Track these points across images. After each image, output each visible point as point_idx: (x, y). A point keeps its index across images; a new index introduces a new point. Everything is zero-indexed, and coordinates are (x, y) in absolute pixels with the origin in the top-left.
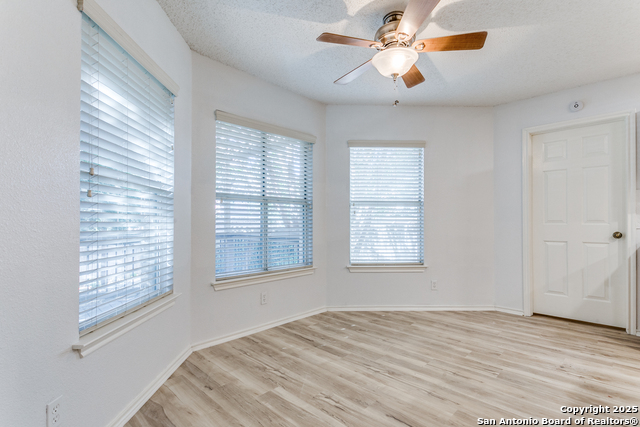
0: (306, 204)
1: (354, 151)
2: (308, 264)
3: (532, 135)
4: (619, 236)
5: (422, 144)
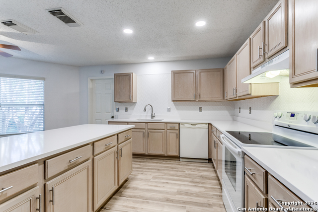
3: (92, 80)
4: (113, 117)
5: (43, 79)
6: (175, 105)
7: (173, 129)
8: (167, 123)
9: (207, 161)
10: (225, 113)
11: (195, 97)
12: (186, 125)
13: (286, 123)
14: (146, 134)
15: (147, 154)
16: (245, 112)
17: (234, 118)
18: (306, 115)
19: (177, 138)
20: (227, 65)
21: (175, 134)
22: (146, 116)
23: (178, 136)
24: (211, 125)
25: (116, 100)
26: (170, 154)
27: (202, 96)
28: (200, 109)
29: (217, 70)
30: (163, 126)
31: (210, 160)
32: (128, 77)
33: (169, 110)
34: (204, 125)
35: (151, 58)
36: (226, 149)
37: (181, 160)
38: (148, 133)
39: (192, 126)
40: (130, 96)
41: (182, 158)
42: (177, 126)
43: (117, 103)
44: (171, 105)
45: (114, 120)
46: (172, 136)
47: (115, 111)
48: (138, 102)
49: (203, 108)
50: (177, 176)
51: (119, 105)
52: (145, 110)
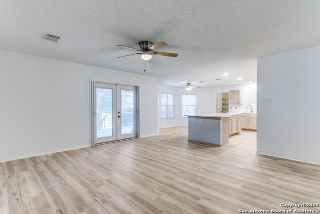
0: (174, 106)
2: (174, 117)
3: (217, 93)
15: (248, 128)
22: (248, 111)
32: (237, 92)
38: (249, 119)
40: (239, 102)
43: (232, 105)
47: (230, 109)
52: (247, 108)
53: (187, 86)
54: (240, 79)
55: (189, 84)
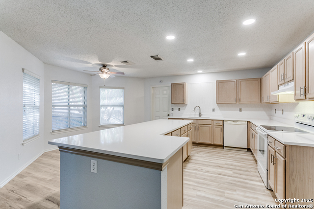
0: (85, 107)
1: (101, 90)
3: (153, 88)
4: (169, 115)
5: (123, 88)
6: (219, 106)
7: (218, 125)
8: (213, 120)
9: (246, 150)
10: (263, 113)
11: (236, 100)
12: (229, 122)
13: (299, 121)
14: (197, 128)
15: (197, 142)
16: (279, 113)
17: (271, 117)
18: (308, 116)
19: (221, 131)
20: (264, 77)
21: (220, 129)
22: (195, 115)
23: (222, 130)
24: (250, 122)
25: (173, 102)
26: (215, 143)
27: (241, 100)
28: (241, 110)
29: (255, 79)
30: (210, 122)
31: (249, 150)
32: (182, 86)
33: (214, 110)
34: (244, 122)
35: (200, 71)
36: (260, 136)
37: (224, 148)
38: (199, 127)
39: (234, 123)
40: (184, 100)
41: (226, 147)
42: (221, 123)
43: (174, 105)
44: (216, 106)
45: (170, 117)
46: (217, 130)
47: (171, 110)
48: (188, 104)
49: (243, 109)
50: (223, 156)
51: (174, 106)
52: (194, 110)
53: (100, 70)
54: (190, 60)
55: (104, 66)
